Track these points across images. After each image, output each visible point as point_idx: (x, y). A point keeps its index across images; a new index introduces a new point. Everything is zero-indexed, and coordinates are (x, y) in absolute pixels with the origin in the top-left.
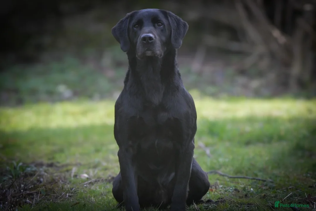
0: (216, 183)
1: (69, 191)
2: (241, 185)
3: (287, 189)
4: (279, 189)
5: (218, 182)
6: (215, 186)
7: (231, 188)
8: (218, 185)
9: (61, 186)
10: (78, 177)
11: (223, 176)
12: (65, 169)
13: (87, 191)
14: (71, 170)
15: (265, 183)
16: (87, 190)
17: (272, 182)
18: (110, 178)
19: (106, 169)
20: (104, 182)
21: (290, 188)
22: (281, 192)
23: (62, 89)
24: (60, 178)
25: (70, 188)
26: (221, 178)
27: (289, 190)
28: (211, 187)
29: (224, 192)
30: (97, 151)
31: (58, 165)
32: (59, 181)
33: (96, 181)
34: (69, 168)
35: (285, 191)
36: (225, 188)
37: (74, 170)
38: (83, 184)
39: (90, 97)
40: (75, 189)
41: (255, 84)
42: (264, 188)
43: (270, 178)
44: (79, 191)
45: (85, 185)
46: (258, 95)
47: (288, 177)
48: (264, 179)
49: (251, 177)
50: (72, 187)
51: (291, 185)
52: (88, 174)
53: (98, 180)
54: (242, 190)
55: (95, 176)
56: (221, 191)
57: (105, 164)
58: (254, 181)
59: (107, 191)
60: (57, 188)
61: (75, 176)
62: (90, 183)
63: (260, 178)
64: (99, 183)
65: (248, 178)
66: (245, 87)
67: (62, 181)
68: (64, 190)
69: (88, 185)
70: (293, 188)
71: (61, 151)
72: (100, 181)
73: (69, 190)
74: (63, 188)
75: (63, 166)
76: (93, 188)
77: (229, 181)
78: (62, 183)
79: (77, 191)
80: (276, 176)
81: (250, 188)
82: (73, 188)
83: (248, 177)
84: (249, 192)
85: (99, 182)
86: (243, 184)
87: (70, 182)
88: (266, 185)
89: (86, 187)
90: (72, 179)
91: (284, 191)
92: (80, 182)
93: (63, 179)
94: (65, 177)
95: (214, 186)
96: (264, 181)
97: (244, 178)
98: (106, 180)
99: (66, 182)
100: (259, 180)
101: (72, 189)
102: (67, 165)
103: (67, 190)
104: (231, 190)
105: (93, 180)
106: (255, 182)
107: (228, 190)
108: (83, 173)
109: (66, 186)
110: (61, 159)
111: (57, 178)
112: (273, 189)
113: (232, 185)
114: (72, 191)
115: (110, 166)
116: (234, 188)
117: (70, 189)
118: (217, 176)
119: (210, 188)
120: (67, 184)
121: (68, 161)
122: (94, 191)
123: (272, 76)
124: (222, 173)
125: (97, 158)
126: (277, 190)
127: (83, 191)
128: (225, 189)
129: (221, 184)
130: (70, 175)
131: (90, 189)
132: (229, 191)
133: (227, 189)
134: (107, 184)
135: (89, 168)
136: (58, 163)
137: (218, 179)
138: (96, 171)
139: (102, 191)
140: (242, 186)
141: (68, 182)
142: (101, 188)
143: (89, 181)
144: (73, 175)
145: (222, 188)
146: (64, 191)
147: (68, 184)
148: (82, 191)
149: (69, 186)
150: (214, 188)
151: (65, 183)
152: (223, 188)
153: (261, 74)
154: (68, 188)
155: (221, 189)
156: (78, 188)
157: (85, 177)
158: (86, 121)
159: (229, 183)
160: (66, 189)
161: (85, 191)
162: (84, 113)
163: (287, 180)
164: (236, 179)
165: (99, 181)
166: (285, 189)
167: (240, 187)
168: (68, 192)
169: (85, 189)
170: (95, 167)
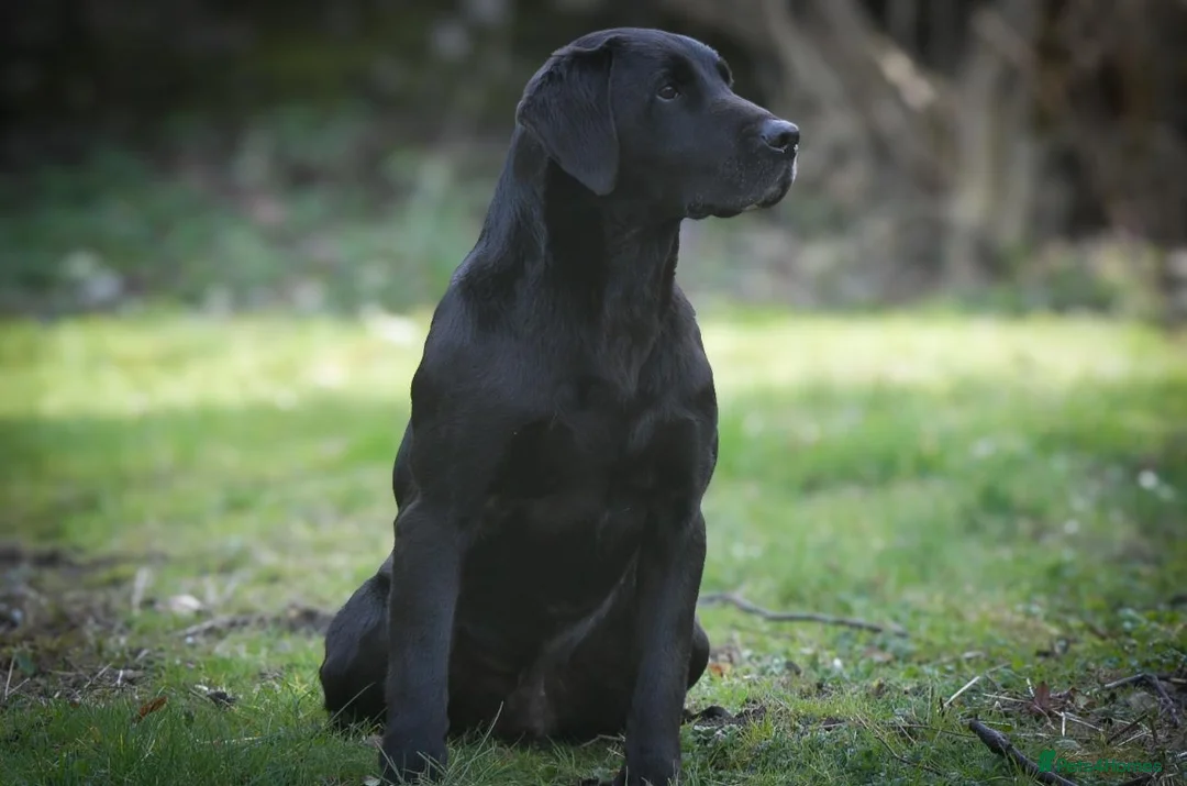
0: (731, 640)
1: (126, 660)
2: (805, 646)
3: (958, 663)
4: (928, 662)
5: (737, 636)
6: (727, 652)
7: (776, 661)
8: (736, 649)
9: (92, 641)
10: (159, 606)
11: (749, 611)
12: (104, 574)
13: (198, 662)
14: (130, 579)
15: (879, 639)
16: (198, 658)
17: (902, 635)
18: (293, 613)
19: (274, 578)
20: (270, 628)
21: (969, 660)
22: (937, 672)
23: (81, 266)
24: (89, 611)
25: (130, 648)
26: (743, 620)
27: (966, 667)
28: (715, 657)
29: (758, 674)
30: (236, 505)
31: (80, 559)
32: (83, 620)
33: (232, 624)
34: (122, 570)
35: (949, 667)
36: (759, 659)
37: (143, 580)
38: (181, 633)
39: (193, 299)
40: (148, 655)
41: (818, 257)
42: (878, 657)
43: (896, 619)
44: (166, 663)
45: (190, 640)
46: (829, 299)
47: (959, 617)
48: (875, 623)
49: (831, 617)
50: (135, 645)
51: (969, 647)
52: (200, 597)
53: (240, 619)
54: (808, 666)
55: (227, 605)
56: (748, 672)
57: (269, 559)
58: (842, 629)
59: (286, 662)
60: (77, 649)
61: (149, 603)
62: (210, 631)
63: (859, 619)
64: (249, 633)
65: (824, 621)
66: (782, 268)
67: (97, 622)
68: (105, 654)
69: (201, 640)
70: (978, 657)
71: (90, 504)
72: (253, 623)
73: (128, 656)
74: (100, 650)
75: (97, 564)
76: (221, 649)
77: (766, 633)
78: (97, 628)
79: (157, 663)
80: (917, 614)
81: (832, 659)
82: (139, 651)
83: (821, 615)
84: (828, 672)
85: (246, 630)
86: (811, 643)
87: (129, 625)
88: (883, 648)
89: (193, 646)
90: (136, 612)
91: (949, 672)
92: (171, 627)
93: (100, 615)
94: (106, 607)
95: (722, 652)
96: (876, 630)
97: (810, 619)
98: (277, 621)
99: (111, 627)
100: (859, 627)
101: (135, 653)
102: (112, 561)
103: (118, 655)
104: (777, 666)
105: (221, 619)
106: (847, 635)
107: (768, 667)
108: (177, 592)
109: (111, 641)
110: (90, 537)
111: (77, 609)
112: (905, 662)
113: (777, 645)
114: (137, 660)
115: (290, 565)
116: (784, 660)
117: (131, 653)
118: (731, 614)
119: (710, 661)
120: (115, 631)
121: (115, 545)
122: (226, 664)
123: (879, 229)
124: (748, 603)
125: (234, 535)
126: (920, 663)
127: (181, 660)
128: (759, 665)
129: (748, 645)
130: (128, 599)
131: (209, 653)
132: (772, 673)
133: (765, 663)
134: (280, 635)
135: (204, 571)
136: (79, 550)
137: (735, 626)
138: (233, 584)
139: (263, 663)
140: (808, 651)
141: (119, 625)
142: (258, 652)
143: (207, 624)
144: (137, 599)
145: (750, 658)
146: (107, 662)
147: (121, 632)
148: (178, 662)
149: (123, 641)
150: (724, 661)
151: (108, 630)
152: (754, 660)
153: (838, 223)
154: (122, 651)
155: (747, 665)
156: (161, 650)
157: (186, 606)
158: (180, 391)
159: (768, 639)
160: (114, 654)
161: (191, 663)
162: (172, 361)
163: (954, 625)
164: (786, 625)
165: (245, 623)
166: (948, 663)
167: (803, 655)
168: (123, 663)
169: (190, 654)
170: (227, 568)
